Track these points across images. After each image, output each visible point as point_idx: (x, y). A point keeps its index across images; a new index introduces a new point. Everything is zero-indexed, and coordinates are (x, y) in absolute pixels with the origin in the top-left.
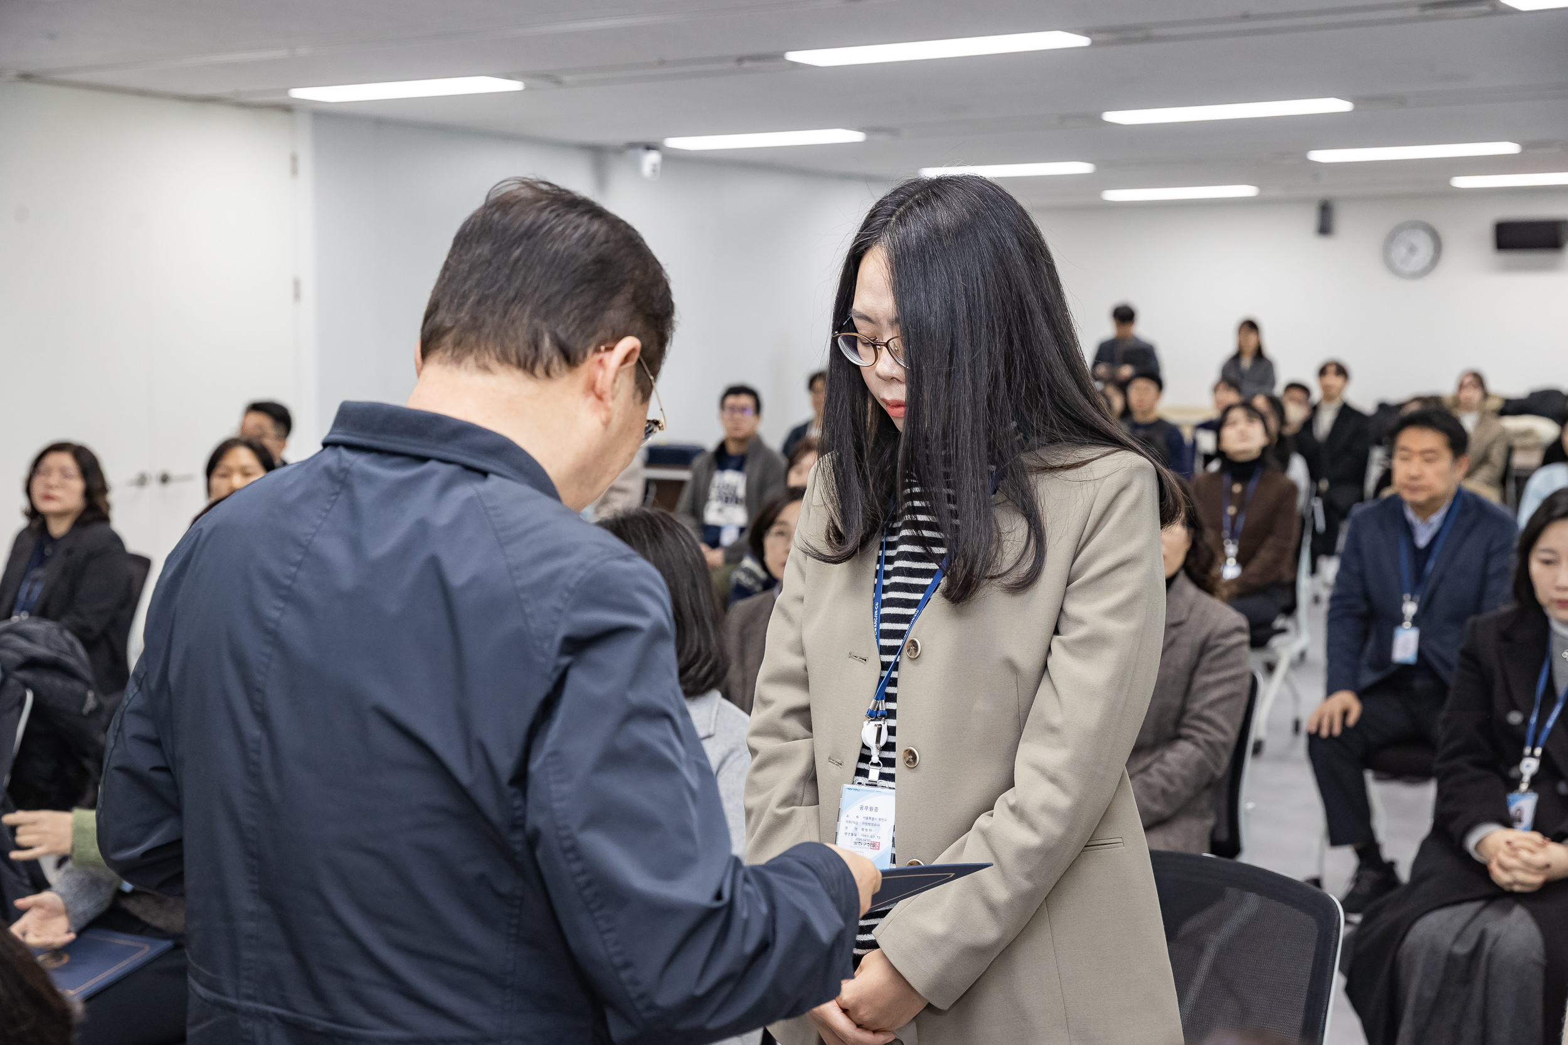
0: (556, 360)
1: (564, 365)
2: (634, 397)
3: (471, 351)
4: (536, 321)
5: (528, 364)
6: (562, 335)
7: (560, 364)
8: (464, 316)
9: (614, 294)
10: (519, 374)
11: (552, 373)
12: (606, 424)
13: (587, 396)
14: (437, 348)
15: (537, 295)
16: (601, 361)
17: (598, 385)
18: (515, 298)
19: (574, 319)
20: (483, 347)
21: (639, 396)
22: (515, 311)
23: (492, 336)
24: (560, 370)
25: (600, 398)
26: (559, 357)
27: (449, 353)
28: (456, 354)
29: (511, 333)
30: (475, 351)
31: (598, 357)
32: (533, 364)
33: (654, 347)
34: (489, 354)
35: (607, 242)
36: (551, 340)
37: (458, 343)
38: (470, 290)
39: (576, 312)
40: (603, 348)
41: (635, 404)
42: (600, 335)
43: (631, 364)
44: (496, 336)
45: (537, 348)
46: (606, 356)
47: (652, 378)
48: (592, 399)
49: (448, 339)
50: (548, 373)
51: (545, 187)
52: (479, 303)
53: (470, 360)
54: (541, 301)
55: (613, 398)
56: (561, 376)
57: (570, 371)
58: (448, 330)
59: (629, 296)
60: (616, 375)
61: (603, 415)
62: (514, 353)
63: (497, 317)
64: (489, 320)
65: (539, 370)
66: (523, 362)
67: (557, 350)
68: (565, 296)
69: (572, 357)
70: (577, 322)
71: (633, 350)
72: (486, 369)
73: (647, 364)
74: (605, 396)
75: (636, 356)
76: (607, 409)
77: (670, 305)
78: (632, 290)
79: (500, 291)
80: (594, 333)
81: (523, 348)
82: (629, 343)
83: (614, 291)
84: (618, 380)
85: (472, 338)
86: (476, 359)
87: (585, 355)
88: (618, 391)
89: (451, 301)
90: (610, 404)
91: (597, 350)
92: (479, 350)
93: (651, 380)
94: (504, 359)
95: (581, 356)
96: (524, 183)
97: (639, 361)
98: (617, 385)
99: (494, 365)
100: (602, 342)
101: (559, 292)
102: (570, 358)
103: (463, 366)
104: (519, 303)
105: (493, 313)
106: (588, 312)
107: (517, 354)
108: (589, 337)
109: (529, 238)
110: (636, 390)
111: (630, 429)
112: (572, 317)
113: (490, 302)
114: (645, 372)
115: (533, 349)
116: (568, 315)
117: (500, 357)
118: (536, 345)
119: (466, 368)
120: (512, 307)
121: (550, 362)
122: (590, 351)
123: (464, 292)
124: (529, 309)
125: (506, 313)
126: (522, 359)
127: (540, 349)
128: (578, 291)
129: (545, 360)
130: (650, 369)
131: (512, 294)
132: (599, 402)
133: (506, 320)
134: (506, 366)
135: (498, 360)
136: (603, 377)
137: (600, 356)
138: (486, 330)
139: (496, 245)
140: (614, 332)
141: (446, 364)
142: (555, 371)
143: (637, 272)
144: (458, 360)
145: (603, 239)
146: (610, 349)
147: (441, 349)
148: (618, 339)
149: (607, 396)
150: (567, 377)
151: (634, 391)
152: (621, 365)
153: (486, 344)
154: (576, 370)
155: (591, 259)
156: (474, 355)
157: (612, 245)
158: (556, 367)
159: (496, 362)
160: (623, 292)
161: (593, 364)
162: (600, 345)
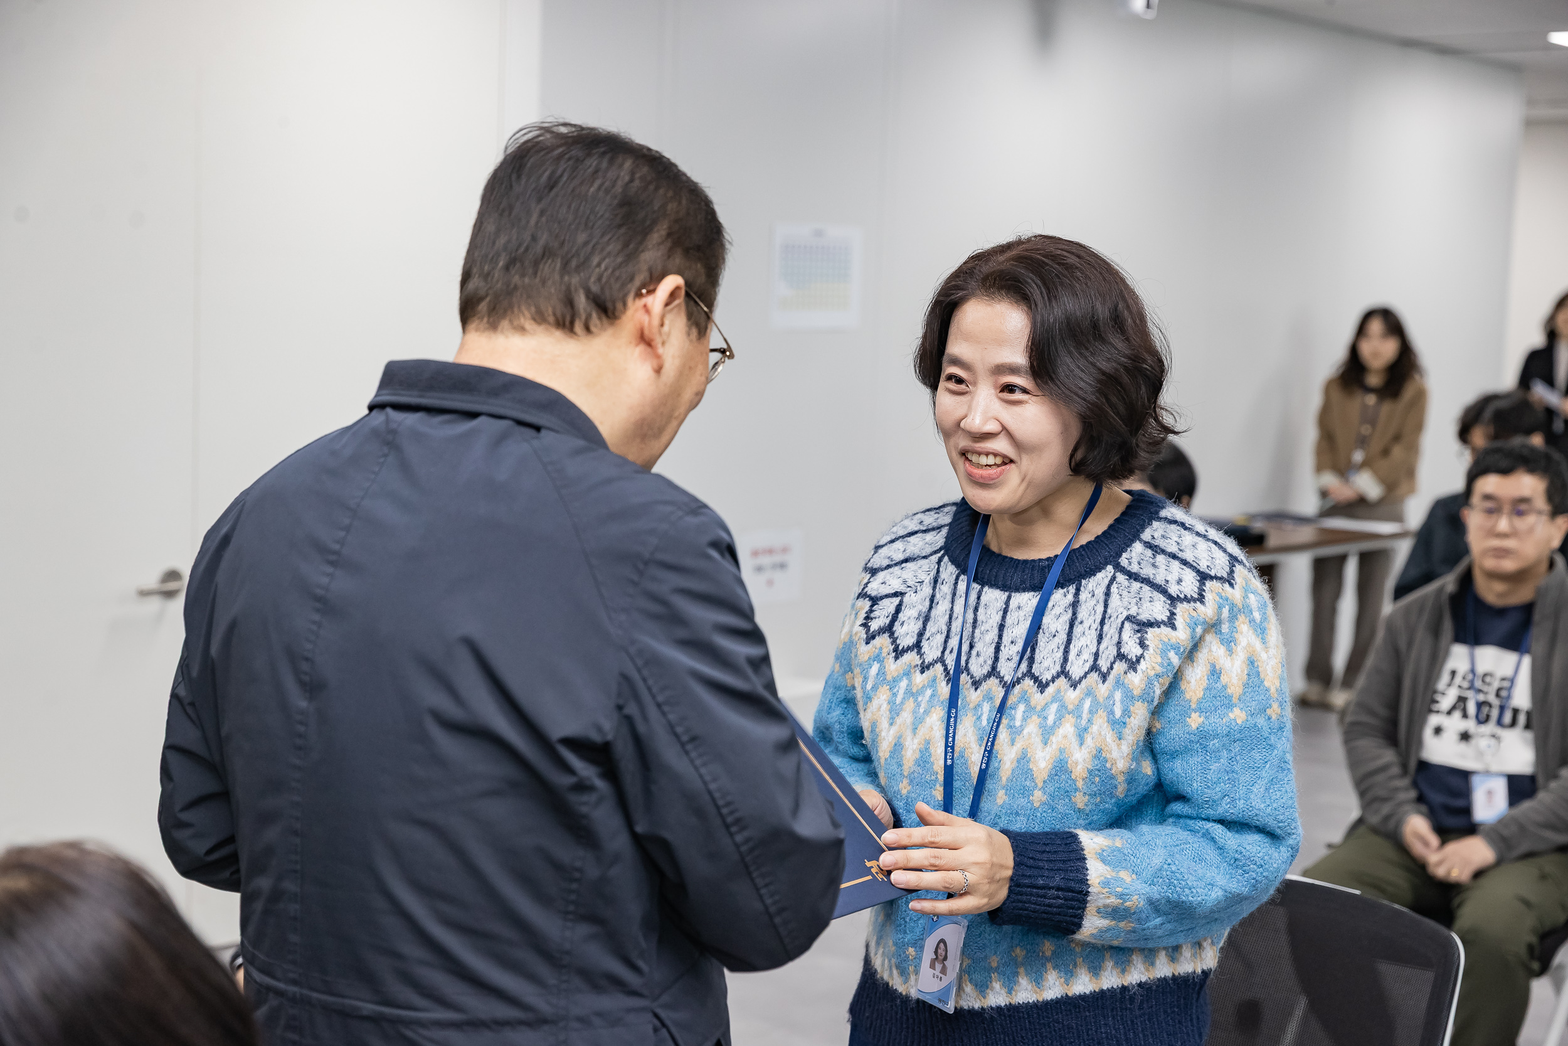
0: (594, 315)
1: (604, 319)
2: (689, 334)
3: (504, 315)
4: (567, 277)
5: (566, 323)
6: (595, 288)
7: (600, 318)
9: (646, 234)
10: (558, 334)
11: (593, 328)
12: (658, 370)
13: (637, 345)
14: (474, 316)
16: (645, 306)
17: (646, 332)
18: (543, 256)
20: (516, 310)
21: (694, 331)
22: (546, 268)
23: (524, 298)
24: (601, 324)
25: (650, 345)
26: (596, 312)
27: (485, 320)
28: (491, 320)
29: (544, 292)
30: (509, 312)
31: (640, 303)
32: (572, 323)
33: (702, 279)
34: (523, 316)
35: (632, 181)
36: (587, 297)
37: (492, 311)
39: (607, 260)
40: (644, 291)
41: (691, 341)
42: (638, 280)
43: (680, 300)
44: (529, 298)
45: (572, 306)
46: (649, 300)
47: (705, 309)
48: (642, 347)
49: (483, 307)
50: (588, 329)
51: (563, 130)
52: (507, 268)
53: (505, 323)
54: (570, 256)
55: (663, 343)
56: (603, 329)
57: (612, 324)
58: (481, 298)
59: (664, 233)
60: (664, 315)
61: (655, 363)
62: (550, 310)
63: (527, 278)
65: (578, 327)
66: (561, 322)
67: (593, 305)
69: (609, 305)
70: (610, 271)
71: (678, 288)
72: (522, 330)
73: (699, 298)
74: (654, 343)
75: (683, 292)
76: (657, 355)
78: (665, 227)
79: (527, 250)
80: (632, 279)
81: (559, 307)
83: (646, 232)
84: (667, 322)
85: (505, 305)
86: (511, 323)
87: (625, 304)
88: (669, 334)
90: (660, 350)
91: (639, 295)
92: (514, 312)
93: (705, 312)
94: (540, 318)
95: (619, 305)
96: (541, 128)
97: (687, 294)
98: (666, 328)
99: (530, 325)
100: (643, 286)
101: (586, 243)
102: (609, 312)
103: (499, 330)
105: (523, 275)
106: (619, 260)
107: (554, 314)
108: (627, 283)
109: (552, 188)
110: (690, 327)
111: (690, 368)
112: (603, 266)
113: (518, 265)
114: (699, 305)
115: (569, 307)
116: (599, 265)
117: (537, 318)
118: (570, 303)
119: (502, 332)
120: (541, 266)
121: (589, 317)
122: (630, 299)
123: (493, 258)
124: (559, 265)
125: (535, 273)
126: (560, 319)
127: (576, 308)
128: (606, 238)
129: (583, 317)
130: (702, 301)
131: (539, 252)
132: (649, 350)
133: (537, 280)
134: (542, 325)
135: (534, 319)
136: (650, 321)
137: (644, 300)
138: (518, 295)
140: (653, 273)
141: (483, 331)
142: (595, 327)
143: (670, 207)
144: (493, 326)
145: (627, 178)
146: (650, 292)
147: (476, 318)
148: (660, 279)
149: (658, 341)
150: (610, 331)
151: (687, 329)
152: (667, 305)
153: (519, 307)
154: (618, 322)
155: (616, 202)
156: (508, 318)
157: (637, 183)
158: (598, 322)
159: (532, 322)
160: (656, 229)
161: (636, 310)
162: (640, 289)
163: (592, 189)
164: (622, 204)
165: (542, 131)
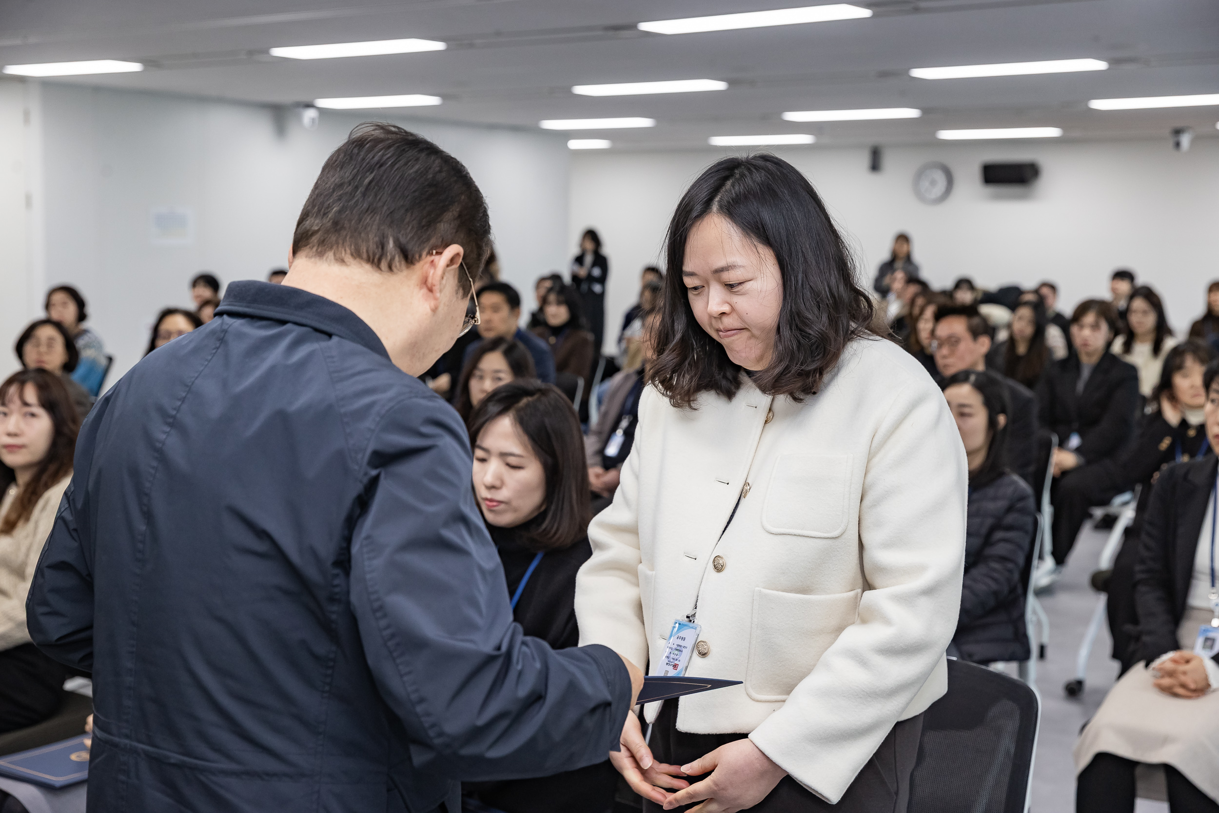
0: (397, 258)
1: (403, 262)
2: (456, 293)
3: (331, 248)
4: (382, 228)
5: (375, 260)
6: (403, 240)
7: (400, 262)
8: (327, 222)
9: (445, 211)
10: (368, 267)
11: (394, 268)
12: (434, 310)
13: (421, 288)
14: (306, 246)
15: (385, 208)
16: (432, 261)
17: (430, 280)
18: (367, 211)
19: (413, 227)
20: (340, 246)
21: (461, 292)
22: (368, 219)
23: (348, 238)
24: (400, 266)
25: (431, 290)
26: (399, 257)
27: (314, 249)
28: (319, 250)
29: (363, 235)
30: (335, 247)
31: (430, 258)
32: (380, 260)
33: (474, 256)
34: (345, 250)
35: (440, 171)
36: (394, 242)
37: (322, 242)
38: (334, 203)
39: (414, 222)
40: (434, 252)
41: (457, 298)
42: (433, 241)
43: (456, 266)
44: (351, 237)
45: (383, 248)
46: (436, 258)
47: (471, 280)
48: (424, 290)
49: (315, 239)
50: (390, 268)
52: (340, 212)
53: (330, 255)
54: (388, 212)
55: (441, 291)
56: (401, 271)
57: (408, 267)
58: (315, 232)
59: (456, 214)
60: (444, 273)
61: (433, 303)
62: (365, 251)
63: (353, 222)
64: (347, 225)
65: (384, 265)
66: (371, 259)
67: (398, 250)
68: (407, 210)
69: (410, 257)
70: (415, 230)
71: (458, 254)
72: (342, 261)
73: (468, 269)
74: (434, 288)
75: (460, 260)
76: (436, 299)
77: (487, 225)
78: (458, 210)
79: (356, 203)
80: (428, 239)
81: (372, 246)
82: (455, 249)
83: (444, 209)
84: (445, 278)
85: (334, 238)
86: (335, 254)
87: (420, 256)
88: (444, 288)
89: (319, 211)
90: (438, 295)
91: (430, 253)
92: (338, 247)
93: (470, 281)
94: (357, 254)
95: (417, 257)
97: (461, 264)
98: (444, 282)
99: (348, 258)
100: (434, 247)
101: (402, 206)
102: (409, 258)
103: (325, 258)
104: (372, 212)
105: (350, 221)
106: (423, 223)
107: (367, 251)
108: (423, 242)
109: (381, 166)
111: (452, 317)
112: (411, 226)
113: (349, 212)
114: (467, 275)
115: (380, 250)
116: (408, 223)
117: (354, 254)
118: (382, 245)
119: (326, 260)
120: (366, 216)
121: (392, 259)
122: (424, 253)
123: (329, 204)
124: (378, 218)
125: (360, 220)
126: (371, 256)
127: (385, 248)
128: (417, 206)
129: (389, 258)
130: (469, 273)
131: (365, 205)
132: (430, 294)
133: (360, 225)
134: (358, 259)
135: (352, 255)
136: (434, 274)
137: (432, 258)
138: (344, 233)
139: (356, 170)
140: (443, 239)
141: (311, 258)
142: (396, 266)
143: (463, 197)
144: (320, 254)
145: (437, 169)
146: (439, 253)
147: (308, 246)
148: (447, 245)
149: (436, 289)
150: (405, 272)
151: (457, 288)
152: (448, 266)
153: (343, 243)
154: (412, 267)
155: (426, 183)
156: (333, 251)
157: (444, 174)
158: (398, 264)
159: (350, 256)
160: (451, 210)
161: (426, 263)
162: (432, 249)
163: (412, 171)
164: (430, 185)
165: (377, 127)
